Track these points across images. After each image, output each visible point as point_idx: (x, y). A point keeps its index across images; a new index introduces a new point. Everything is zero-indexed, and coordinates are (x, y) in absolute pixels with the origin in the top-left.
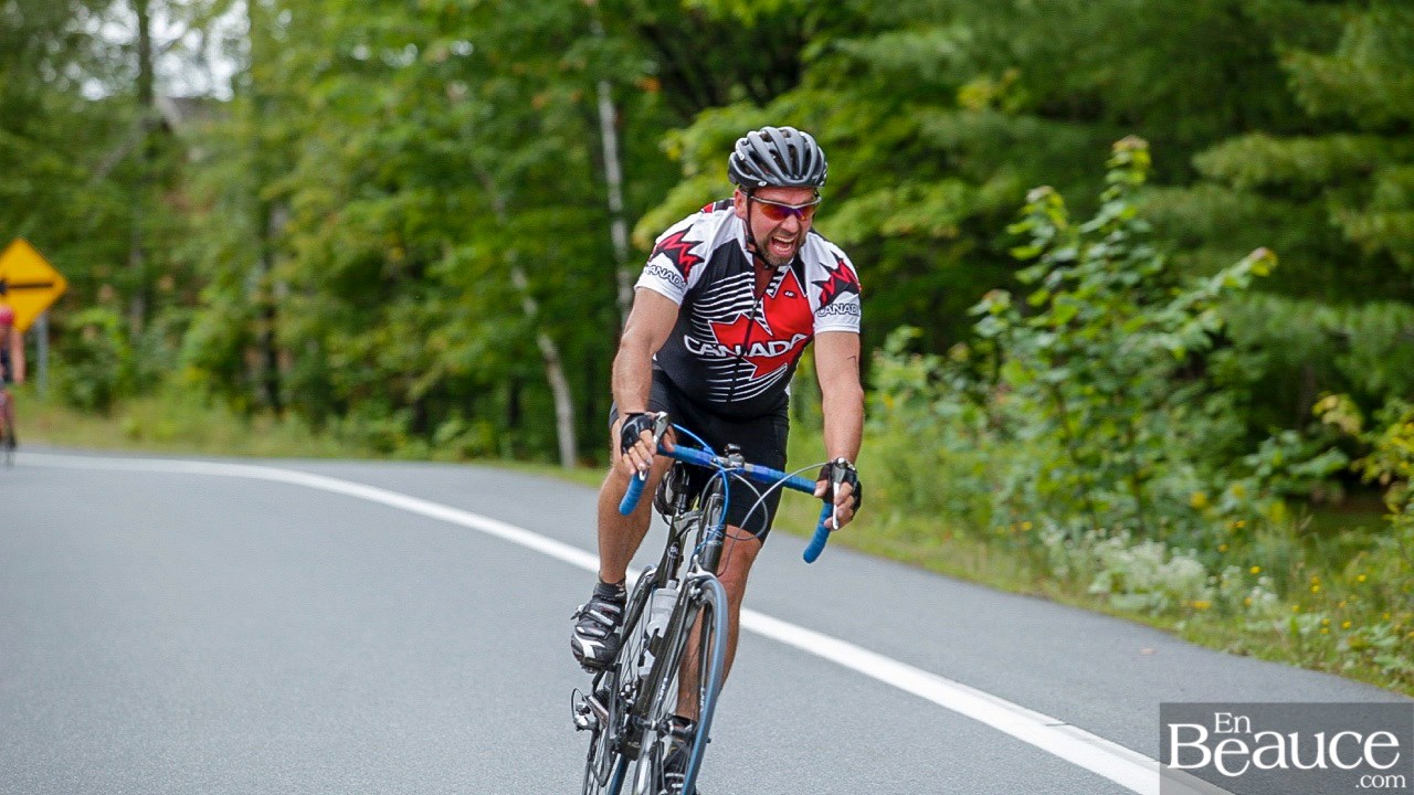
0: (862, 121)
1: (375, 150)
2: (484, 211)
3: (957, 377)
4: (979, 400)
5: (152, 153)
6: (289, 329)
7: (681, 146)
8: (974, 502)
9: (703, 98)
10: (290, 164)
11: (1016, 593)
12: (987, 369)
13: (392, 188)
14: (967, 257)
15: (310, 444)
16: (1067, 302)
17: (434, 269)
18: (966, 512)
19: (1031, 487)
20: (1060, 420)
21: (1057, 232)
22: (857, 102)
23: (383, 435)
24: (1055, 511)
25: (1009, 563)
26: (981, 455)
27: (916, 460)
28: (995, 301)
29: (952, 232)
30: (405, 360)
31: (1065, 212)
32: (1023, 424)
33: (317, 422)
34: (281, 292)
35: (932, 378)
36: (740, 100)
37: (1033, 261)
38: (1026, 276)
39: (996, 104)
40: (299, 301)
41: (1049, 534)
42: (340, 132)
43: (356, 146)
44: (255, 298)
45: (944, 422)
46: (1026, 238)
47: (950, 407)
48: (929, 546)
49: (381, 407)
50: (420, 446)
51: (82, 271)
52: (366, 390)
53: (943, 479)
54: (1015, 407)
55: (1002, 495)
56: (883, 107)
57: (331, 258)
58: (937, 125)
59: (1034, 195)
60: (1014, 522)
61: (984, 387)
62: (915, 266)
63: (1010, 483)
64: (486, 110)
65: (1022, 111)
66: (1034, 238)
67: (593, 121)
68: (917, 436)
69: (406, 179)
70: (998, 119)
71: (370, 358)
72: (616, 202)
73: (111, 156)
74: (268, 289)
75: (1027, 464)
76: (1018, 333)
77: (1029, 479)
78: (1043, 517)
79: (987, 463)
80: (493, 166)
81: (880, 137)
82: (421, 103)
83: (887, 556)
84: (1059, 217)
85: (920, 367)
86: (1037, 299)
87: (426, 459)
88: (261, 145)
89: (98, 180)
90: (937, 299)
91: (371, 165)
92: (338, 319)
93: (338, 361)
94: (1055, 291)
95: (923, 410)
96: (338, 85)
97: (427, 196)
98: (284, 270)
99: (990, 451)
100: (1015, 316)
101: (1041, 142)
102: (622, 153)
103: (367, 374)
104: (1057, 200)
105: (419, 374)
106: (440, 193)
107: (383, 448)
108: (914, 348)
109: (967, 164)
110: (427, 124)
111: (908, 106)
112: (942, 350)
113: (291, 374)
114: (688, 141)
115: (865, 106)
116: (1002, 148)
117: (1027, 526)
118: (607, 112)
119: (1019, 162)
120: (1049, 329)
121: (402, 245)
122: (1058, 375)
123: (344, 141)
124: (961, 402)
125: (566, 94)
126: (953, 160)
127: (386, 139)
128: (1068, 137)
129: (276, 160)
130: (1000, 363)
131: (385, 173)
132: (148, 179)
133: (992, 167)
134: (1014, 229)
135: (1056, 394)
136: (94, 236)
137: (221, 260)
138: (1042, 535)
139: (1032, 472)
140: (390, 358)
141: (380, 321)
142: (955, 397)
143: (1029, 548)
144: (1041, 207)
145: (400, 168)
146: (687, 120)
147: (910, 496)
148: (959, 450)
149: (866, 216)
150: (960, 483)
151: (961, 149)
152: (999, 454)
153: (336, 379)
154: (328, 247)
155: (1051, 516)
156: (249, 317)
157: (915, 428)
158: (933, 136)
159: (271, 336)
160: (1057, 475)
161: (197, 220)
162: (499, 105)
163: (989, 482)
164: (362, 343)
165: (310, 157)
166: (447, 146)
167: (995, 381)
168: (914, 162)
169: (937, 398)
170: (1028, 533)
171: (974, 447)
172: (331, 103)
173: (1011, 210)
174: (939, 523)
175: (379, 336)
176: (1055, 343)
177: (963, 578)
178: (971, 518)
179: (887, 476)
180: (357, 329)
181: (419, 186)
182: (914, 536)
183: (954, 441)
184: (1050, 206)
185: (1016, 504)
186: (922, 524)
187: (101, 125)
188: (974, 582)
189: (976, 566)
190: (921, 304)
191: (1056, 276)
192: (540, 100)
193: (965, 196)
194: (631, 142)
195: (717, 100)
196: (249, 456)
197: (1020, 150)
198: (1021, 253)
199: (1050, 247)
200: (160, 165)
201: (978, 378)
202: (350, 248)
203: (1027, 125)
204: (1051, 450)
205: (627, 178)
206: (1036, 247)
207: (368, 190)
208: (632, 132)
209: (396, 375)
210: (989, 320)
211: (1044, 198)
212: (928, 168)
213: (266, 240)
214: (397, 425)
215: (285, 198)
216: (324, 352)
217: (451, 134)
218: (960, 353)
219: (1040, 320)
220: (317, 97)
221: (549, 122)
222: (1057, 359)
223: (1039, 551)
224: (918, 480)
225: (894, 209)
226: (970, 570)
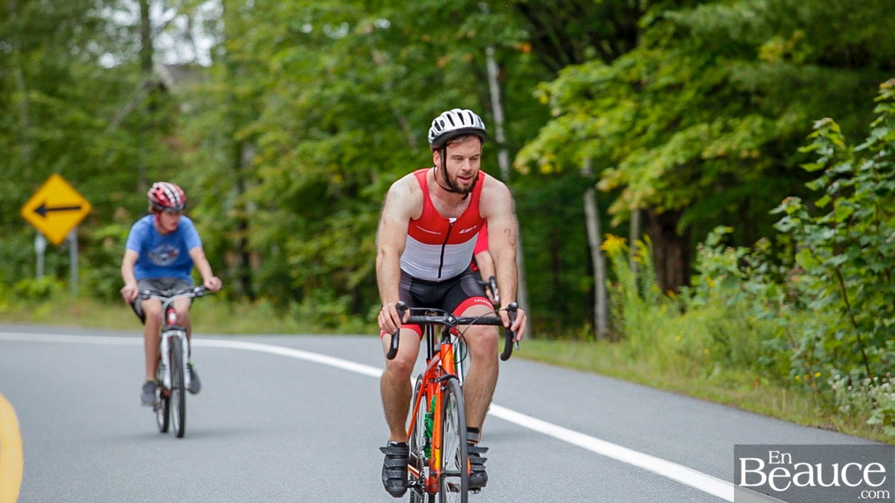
0: (686, 73)
1: (319, 102)
2: (401, 146)
3: (761, 262)
4: (779, 280)
5: (153, 107)
6: (257, 237)
7: (548, 94)
8: (775, 358)
9: (565, 58)
10: (256, 114)
11: (810, 426)
12: (785, 257)
13: (333, 130)
14: (766, 172)
15: (276, 323)
16: (843, 204)
17: (366, 191)
18: (771, 365)
19: (818, 345)
20: (842, 294)
21: (835, 152)
22: (682, 56)
23: (331, 315)
24: (839, 364)
25: (805, 403)
26: (782, 322)
27: (730, 326)
28: (789, 205)
29: (755, 154)
30: (344, 257)
31: (842, 137)
32: (813, 297)
33: (281, 307)
34: (251, 209)
35: (742, 263)
36: (593, 59)
37: (818, 174)
38: (812, 185)
39: (787, 57)
40: (265, 216)
41: (835, 381)
42: (293, 89)
43: (305, 99)
44: (232, 214)
45: (752, 297)
46: (813, 156)
47: (755, 286)
48: (743, 391)
49: (328, 295)
50: (357, 323)
51: (102, 197)
52: (316, 281)
53: (753, 339)
54: (806, 284)
55: (798, 352)
56: (701, 62)
57: (289, 183)
58: (742, 73)
59: (818, 124)
60: (807, 372)
61: (783, 270)
62: (728, 180)
63: (803, 342)
64: (402, 69)
65: (807, 61)
66: (820, 156)
67: (482, 77)
68: (732, 307)
69: (343, 123)
70: (787, 67)
71: (318, 257)
72: (501, 138)
73: (123, 110)
74: (242, 208)
75: (815, 328)
76: (807, 229)
77: (818, 339)
78: (829, 367)
79: (786, 328)
80: (408, 111)
81: (698, 83)
82: (353, 66)
83: (711, 399)
84: (838, 140)
85: (732, 256)
86: (821, 203)
87: (362, 333)
88: (234, 99)
89: (113, 129)
90: (744, 205)
91: (317, 113)
92: (294, 229)
93: (294, 260)
94: (834, 197)
95: (737, 288)
96: (291, 53)
97: (359, 135)
98: (253, 192)
99: (788, 319)
100: (805, 216)
101: (822, 84)
102: (504, 99)
103: (317, 269)
104: (836, 127)
105: (355, 269)
106: (368, 133)
107: (330, 325)
108: (728, 242)
109: (766, 103)
110: (358, 81)
111: (719, 60)
112: (749, 243)
113: (260, 270)
114: (556, 89)
115: (687, 60)
116: (791, 90)
117: (818, 375)
118: (492, 69)
119: (806, 100)
120: (831, 225)
121: (341, 172)
122: (838, 260)
123: (296, 96)
124: (765, 282)
125: (461, 57)
126: (754, 99)
127: (327, 92)
128: (842, 80)
129: (246, 110)
130: (794, 252)
131: (328, 119)
132: (150, 127)
133: (785, 105)
134: (803, 150)
135: (838, 274)
136: (111, 171)
137: (205, 186)
138: (830, 382)
139: (819, 334)
140: (332, 258)
141: (325, 230)
142: (760, 278)
143: (819, 391)
144: (823, 132)
145: (339, 115)
146: (553, 74)
147: (728, 354)
148: (765, 318)
149: (689, 144)
150: (765, 343)
151: (760, 92)
152: (794, 321)
153: (294, 273)
154: (286, 174)
155: (835, 367)
156: (227, 229)
157: (730, 302)
158: (738, 82)
159: (244, 242)
160: (839, 336)
161: (188, 157)
162: (410, 64)
163: (787, 341)
164: (313, 246)
165: (271, 107)
166: (373, 97)
167: (791, 265)
168: (725, 102)
169: (746, 279)
170: (817, 380)
171: (776, 316)
172: (286, 67)
173: (800, 136)
174: (750, 373)
175: (326, 241)
176: (836, 235)
177: (770, 415)
178: (775, 370)
179: (711, 339)
180: (309, 236)
181: (353, 129)
182: (731, 384)
183: (760, 311)
184: (831, 132)
185: (809, 358)
186: (737, 374)
187: (114, 88)
188: (779, 418)
189: (780, 407)
190: (733, 208)
191: (836, 185)
192: (442, 62)
193: (764, 126)
194: (510, 91)
195: (575, 60)
196: (230, 334)
197: (805, 91)
198: (809, 167)
199: (829, 164)
200: (159, 116)
201: (779, 263)
202: (302, 175)
203: (811, 71)
204: (835, 316)
205: (508, 118)
206: (821, 163)
207: (314, 132)
208: (511, 84)
209: (339, 269)
210: (784, 220)
211: (827, 125)
212: (736, 106)
213: (239, 172)
214: (340, 307)
215: (253, 138)
216: (284, 253)
217: (377, 88)
218: (763, 244)
219: (826, 219)
220: (275, 63)
221: (449, 78)
222: (839, 248)
223: (827, 394)
224: (733, 341)
225: (711, 138)
226: (775, 408)
